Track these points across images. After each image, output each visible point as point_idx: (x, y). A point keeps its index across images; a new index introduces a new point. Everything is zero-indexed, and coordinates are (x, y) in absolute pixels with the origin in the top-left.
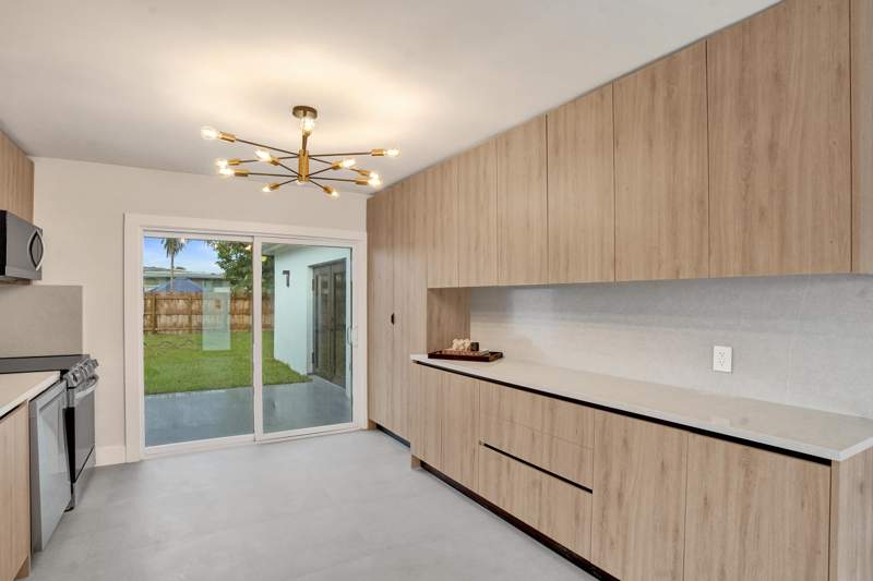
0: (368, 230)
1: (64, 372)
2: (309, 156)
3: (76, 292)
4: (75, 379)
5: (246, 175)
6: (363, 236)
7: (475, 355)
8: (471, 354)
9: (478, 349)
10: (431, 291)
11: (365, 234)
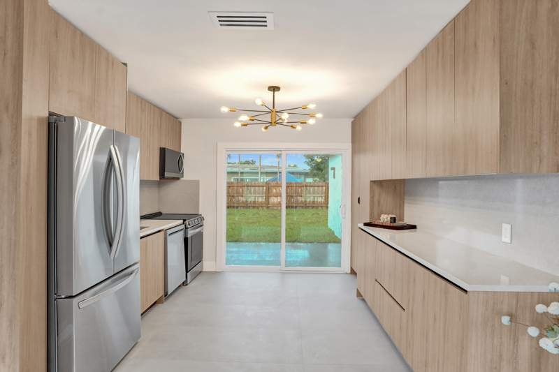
0: (353, 142)
1: (184, 220)
2: (276, 112)
3: (197, 183)
4: (189, 224)
5: (246, 125)
6: (349, 146)
7: (395, 226)
8: (392, 225)
9: (395, 222)
10: (371, 181)
11: (350, 144)
